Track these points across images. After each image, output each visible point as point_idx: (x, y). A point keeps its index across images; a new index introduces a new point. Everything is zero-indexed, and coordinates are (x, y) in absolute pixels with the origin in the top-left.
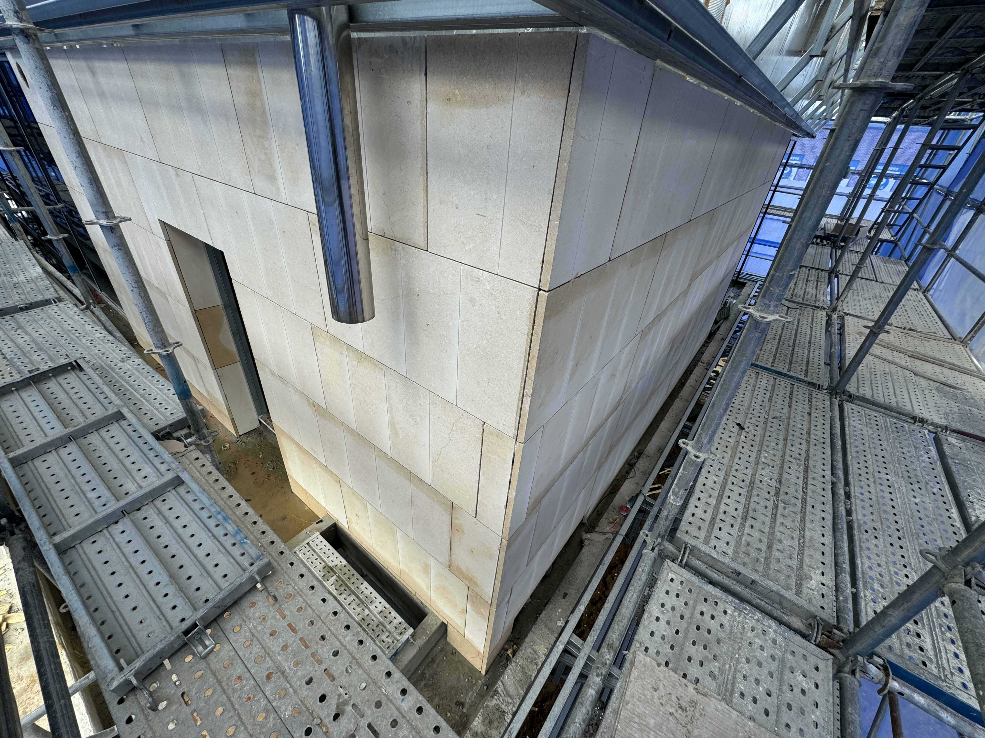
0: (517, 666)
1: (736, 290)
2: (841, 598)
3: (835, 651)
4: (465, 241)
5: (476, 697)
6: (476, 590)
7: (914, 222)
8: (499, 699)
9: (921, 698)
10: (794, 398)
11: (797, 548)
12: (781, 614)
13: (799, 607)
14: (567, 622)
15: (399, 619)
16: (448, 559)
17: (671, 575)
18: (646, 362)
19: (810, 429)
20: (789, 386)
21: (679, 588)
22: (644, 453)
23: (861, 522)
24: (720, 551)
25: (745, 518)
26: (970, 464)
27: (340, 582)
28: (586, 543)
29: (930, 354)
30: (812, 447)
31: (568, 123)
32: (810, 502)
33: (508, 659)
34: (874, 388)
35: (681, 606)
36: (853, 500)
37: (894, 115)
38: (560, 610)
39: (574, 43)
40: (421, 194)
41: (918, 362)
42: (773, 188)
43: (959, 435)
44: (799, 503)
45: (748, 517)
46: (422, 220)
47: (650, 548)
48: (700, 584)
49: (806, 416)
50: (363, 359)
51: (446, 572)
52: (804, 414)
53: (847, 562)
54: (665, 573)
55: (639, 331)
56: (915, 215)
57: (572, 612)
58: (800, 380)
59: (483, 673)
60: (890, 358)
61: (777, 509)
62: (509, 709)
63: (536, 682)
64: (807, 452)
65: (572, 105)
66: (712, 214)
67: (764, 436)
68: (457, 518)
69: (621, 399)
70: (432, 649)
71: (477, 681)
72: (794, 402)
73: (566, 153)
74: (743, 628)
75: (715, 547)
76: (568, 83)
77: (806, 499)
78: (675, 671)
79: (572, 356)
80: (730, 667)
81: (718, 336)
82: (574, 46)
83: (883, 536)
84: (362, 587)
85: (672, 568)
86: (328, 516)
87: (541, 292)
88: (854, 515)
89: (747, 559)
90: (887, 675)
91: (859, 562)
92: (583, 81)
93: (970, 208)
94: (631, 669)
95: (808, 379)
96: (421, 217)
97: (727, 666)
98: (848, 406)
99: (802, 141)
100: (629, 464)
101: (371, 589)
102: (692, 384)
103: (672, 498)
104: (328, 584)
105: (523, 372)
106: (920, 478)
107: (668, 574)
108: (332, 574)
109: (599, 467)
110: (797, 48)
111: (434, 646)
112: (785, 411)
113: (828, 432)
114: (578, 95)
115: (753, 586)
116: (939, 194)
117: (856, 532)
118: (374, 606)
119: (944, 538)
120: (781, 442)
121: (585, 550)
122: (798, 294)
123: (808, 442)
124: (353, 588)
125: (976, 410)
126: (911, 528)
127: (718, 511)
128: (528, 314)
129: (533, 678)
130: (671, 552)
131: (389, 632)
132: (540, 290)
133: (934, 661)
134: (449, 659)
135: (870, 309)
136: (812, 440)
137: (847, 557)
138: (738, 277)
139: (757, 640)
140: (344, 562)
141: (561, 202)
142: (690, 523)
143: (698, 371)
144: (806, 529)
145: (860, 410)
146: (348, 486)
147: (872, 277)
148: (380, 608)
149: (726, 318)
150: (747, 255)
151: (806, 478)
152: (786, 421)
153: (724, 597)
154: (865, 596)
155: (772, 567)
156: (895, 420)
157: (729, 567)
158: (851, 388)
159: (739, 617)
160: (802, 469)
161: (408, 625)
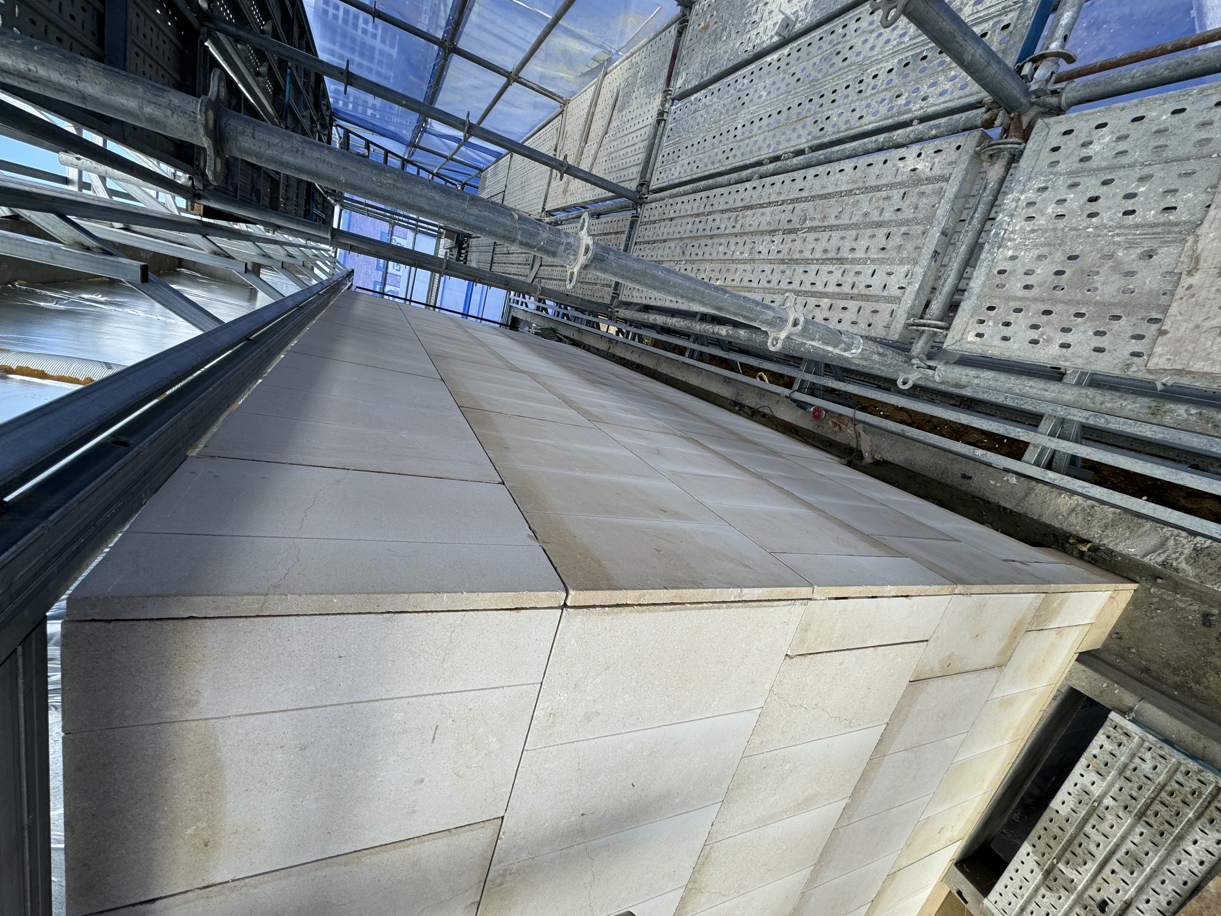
0: (1107, 536)
1: (521, 325)
2: (934, 132)
3: (1025, 121)
4: (483, 753)
5: (1184, 595)
6: (1029, 619)
7: (442, 171)
8: (1176, 559)
9: (1065, 16)
10: (654, 239)
11: (871, 195)
12: (988, 192)
13: (967, 173)
14: (1007, 470)
15: (1100, 738)
16: (991, 672)
17: (971, 337)
18: (626, 411)
19: (692, 215)
20: (638, 247)
21: (991, 323)
22: (734, 399)
23: (810, 137)
24: (907, 281)
25: (841, 261)
26: (706, 61)
27: (1068, 855)
28: (878, 457)
29: (581, 127)
30: (716, 207)
31: (255, 609)
32: (795, 195)
33: (1095, 549)
34: (628, 165)
35: (1024, 317)
36: (781, 152)
37: (333, 202)
38: (992, 482)
39: (87, 626)
40: (396, 854)
41: (592, 135)
42: (408, 303)
43: (672, 80)
44: (799, 206)
45: (839, 256)
46: (445, 840)
47: (930, 372)
48: (974, 298)
49: (674, 222)
50: (697, 885)
51: (1009, 671)
52: (673, 225)
53: (874, 138)
54: (968, 346)
55: (592, 426)
56: (435, 172)
57: (989, 465)
58: (629, 237)
59: (1134, 586)
60: (590, 159)
61: (816, 227)
62: (1188, 545)
63: (1123, 506)
64: (722, 212)
65: (217, 608)
66: (434, 357)
67: (711, 261)
68: (932, 670)
69: (681, 436)
70: (1125, 673)
71: (1154, 595)
72: (658, 238)
73: (312, 603)
74: (1033, 231)
75: (902, 288)
76: (171, 623)
77: (792, 200)
78: (1165, 310)
79: (655, 523)
80: (1118, 235)
81: (576, 337)
82: (95, 624)
83: (823, 112)
84: (1064, 811)
85: (957, 338)
86: (946, 878)
87: (568, 604)
88: (802, 147)
89: (907, 247)
90: (1043, 57)
91: (870, 127)
92: (169, 596)
93: (427, 123)
94: (1193, 373)
95: (627, 230)
96: (441, 844)
97: (1117, 239)
98: (654, 185)
99: (358, 281)
100: (752, 416)
101: (1061, 795)
102: (637, 356)
103: (853, 351)
104: (1081, 881)
105: (703, 608)
106: (736, 95)
107: (970, 343)
108: (1056, 872)
109: (775, 453)
110: (247, 294)
111: (1119, 669)
112: (672, 244)
113: (692, 196)
114: (197, 600)
115: (950, 232)
116: (413, 153)
117: (826, 140)
118: (1092, 788)
119: (809, 57)
120: (716, 240)
121: (889, 456)
122: (524, 259)
123: (709, 213)
124: (1071, 830)
125: (640, 74)
126: (803, 90)
127: (838, 294)
128: (608, 618)
129: (1118, 511)
130: (926, 343)
131: (1133, 756)
132: (565, 605)
133: (995, 20)
134: (1131, 643)
135: (535, 190)
136: (707, 209)
137: (866, 140)
138: (506, 325)
139: (1050, 210)
140: (1026, 847)
141: (406, 596)
142: (870, 325)
143: (620, 352)
144: (838, 190)
145: (658, 172)
146: (900, 856)
147: (501, 196)
148: (1092, 776)
149: (554, 331)
150: (482, 319)
151: (761, 206)
152: (685, 241)
153: (985, 264)
154: (922, 108)
155: (912, 216)
156: (665, 138)
157: (929, 265)
158: (633, 186)
159: (1014, 240)
160: (750, 212)
161: (1107, 723)
